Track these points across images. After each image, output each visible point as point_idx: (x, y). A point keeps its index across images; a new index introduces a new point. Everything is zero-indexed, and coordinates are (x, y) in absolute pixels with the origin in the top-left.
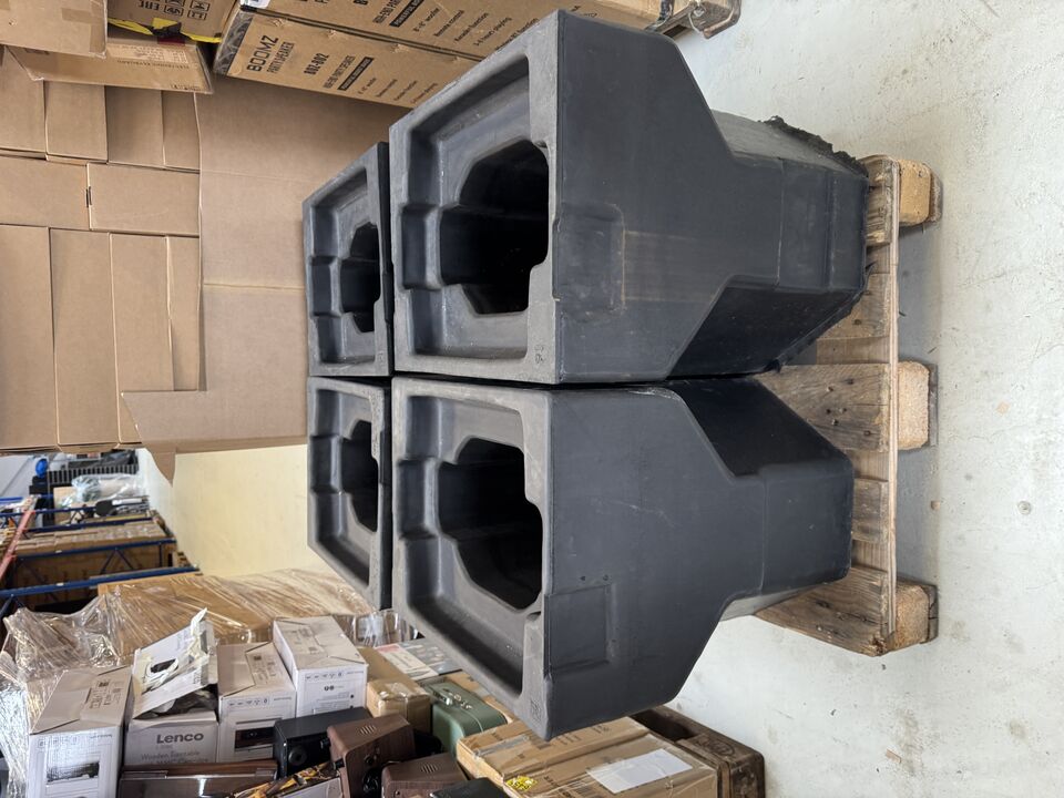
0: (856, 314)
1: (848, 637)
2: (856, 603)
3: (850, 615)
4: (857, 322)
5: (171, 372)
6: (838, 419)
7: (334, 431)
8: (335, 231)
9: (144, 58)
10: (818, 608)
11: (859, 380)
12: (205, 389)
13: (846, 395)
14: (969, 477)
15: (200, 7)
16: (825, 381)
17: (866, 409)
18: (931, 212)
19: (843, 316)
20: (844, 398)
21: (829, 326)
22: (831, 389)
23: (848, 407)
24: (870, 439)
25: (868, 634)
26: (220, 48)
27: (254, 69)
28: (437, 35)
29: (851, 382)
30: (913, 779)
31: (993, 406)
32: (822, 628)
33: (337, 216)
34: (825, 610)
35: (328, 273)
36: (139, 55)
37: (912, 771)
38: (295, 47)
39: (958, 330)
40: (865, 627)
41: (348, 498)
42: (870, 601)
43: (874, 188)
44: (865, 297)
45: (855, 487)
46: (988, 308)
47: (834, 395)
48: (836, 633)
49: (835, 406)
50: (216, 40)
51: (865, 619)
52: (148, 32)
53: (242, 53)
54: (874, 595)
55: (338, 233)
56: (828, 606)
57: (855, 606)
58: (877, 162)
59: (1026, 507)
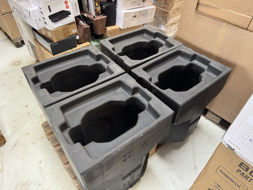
59: (40, 162)
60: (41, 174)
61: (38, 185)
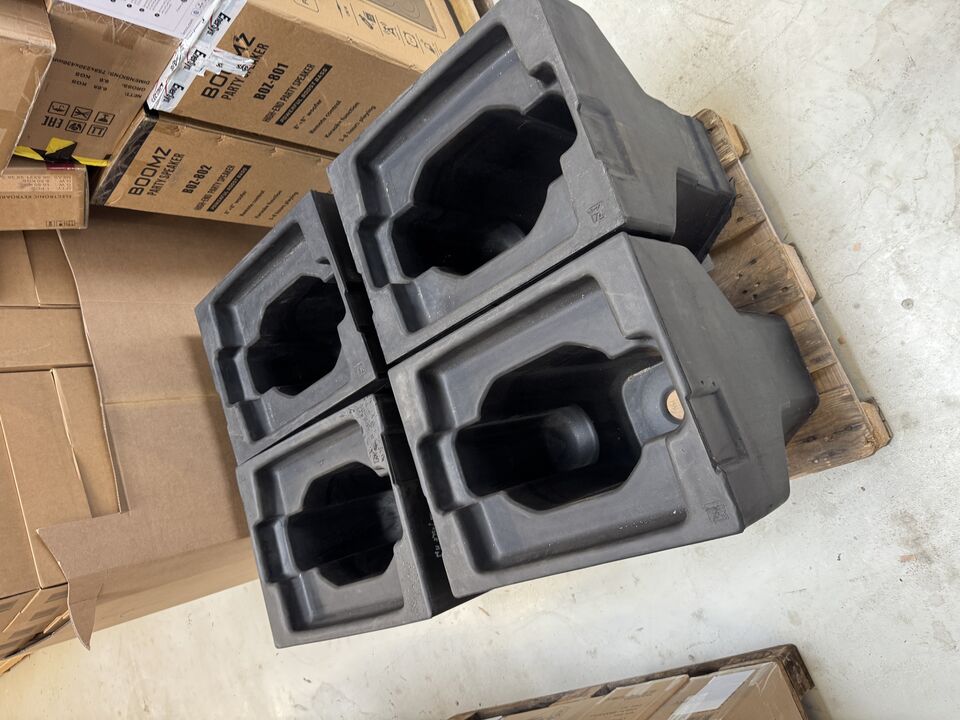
0: (736, 214)
1: (844, 450)
2: (837, 420)
3: (837, 433)
4: (740, 219)
5: (85, 500)
6: (755, 293)
7: (279, 512)
8: (237, 323)
9: (27, 189)
10: (808, 445)
11: (760, 257)
12: (127, 510)
13: (754, 272)
14: (857, 306)
15: (104, 120)
16: (732, 272)
17: (776, 273)
18: (745, 147)
19: (725, 222)
20: (753, 276)
21: (717, 233)
22: (740, 275)
23: (760, 279)
24: (789, 291)
25: (858, 437)
26: (107, 172)
27: (135, 193)
28: (312, 132)
29: (753, 261)
30: (934, 566)
31: (849, 250)
32: (818, 459)
33: (235, 309)
34: (815, 443)
35: (234, 366)
36: (23, 186)
37: (929, 560)
38: (184, 159)
39: (798, 214)
40: (854, 434)
41: (314, 572)
42: (848, 410)
43: (711, 130)
44: (738, 200)
45: (794, 334)
46: (813, 190)
47: (744, 278)
48: (831, 454)
49: (749, 284)
50: (103, 164)
51: (850, 428)
52: (39, 158)
53: (130, 174)
54: (849, 404)
55: (240, 324)
56: (814, 438)
57: (837, 422)
58: (706, 113)
59: (908, 303)
60: (902, 251)
61: (912, 209)
